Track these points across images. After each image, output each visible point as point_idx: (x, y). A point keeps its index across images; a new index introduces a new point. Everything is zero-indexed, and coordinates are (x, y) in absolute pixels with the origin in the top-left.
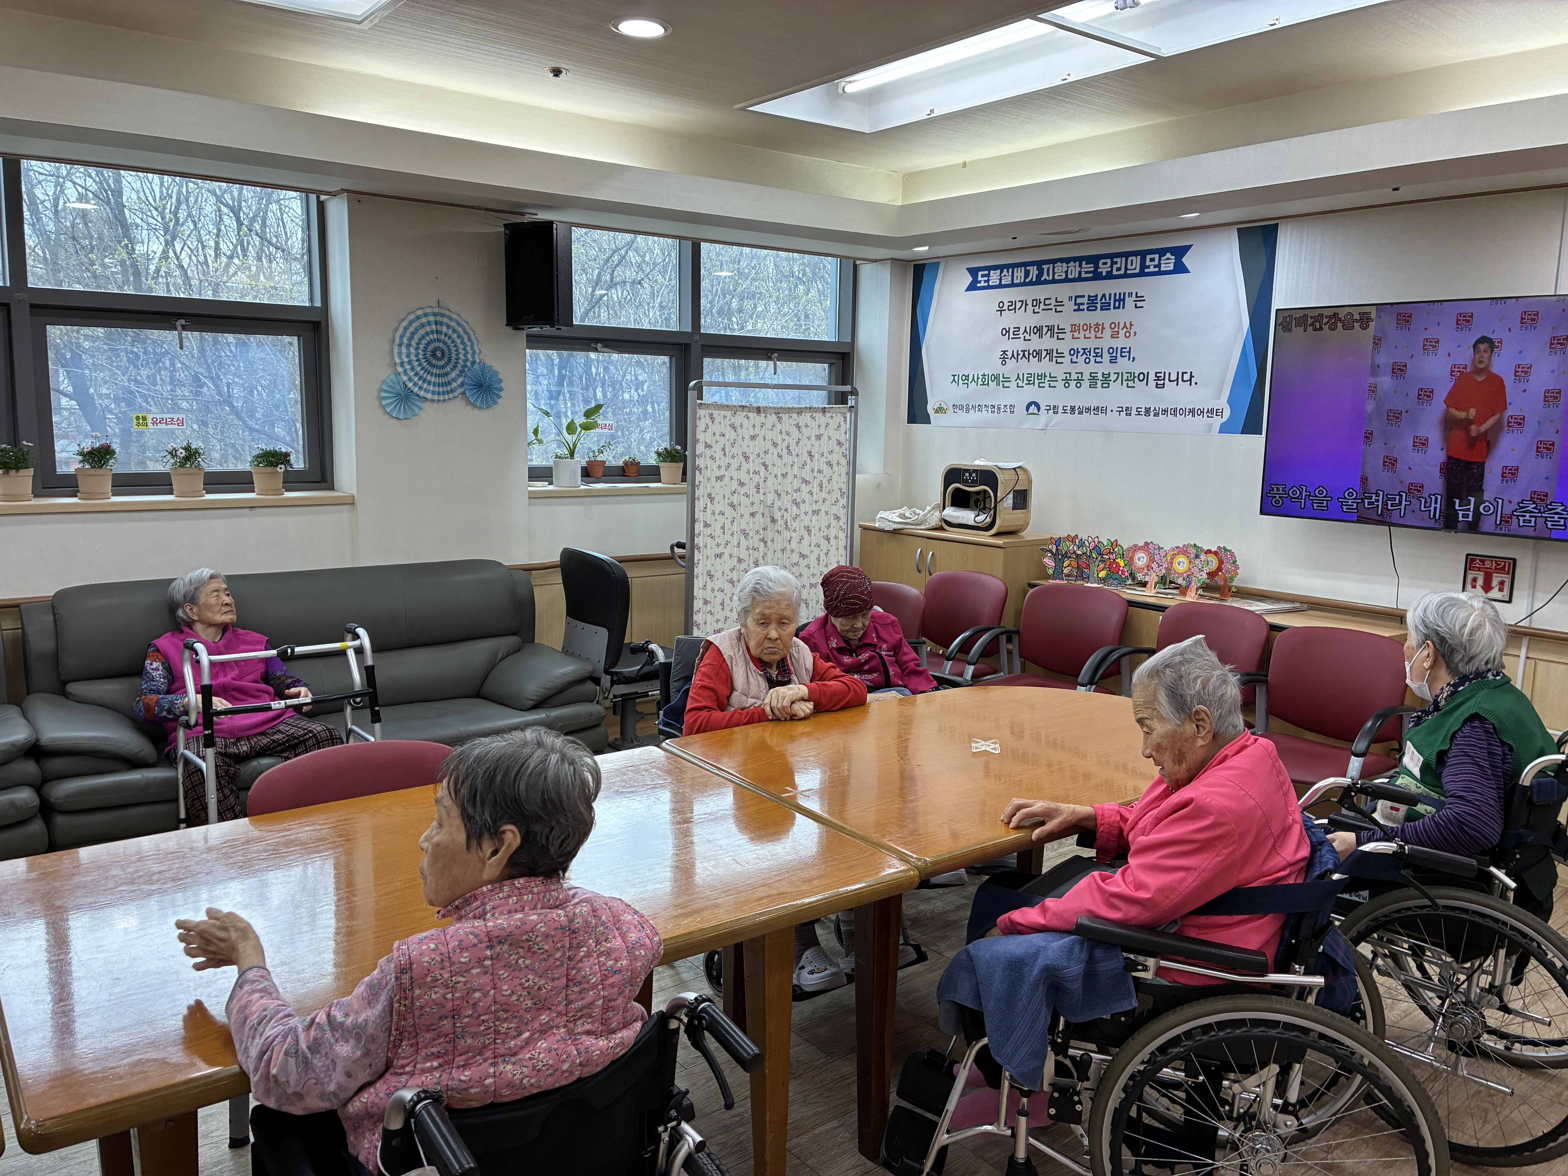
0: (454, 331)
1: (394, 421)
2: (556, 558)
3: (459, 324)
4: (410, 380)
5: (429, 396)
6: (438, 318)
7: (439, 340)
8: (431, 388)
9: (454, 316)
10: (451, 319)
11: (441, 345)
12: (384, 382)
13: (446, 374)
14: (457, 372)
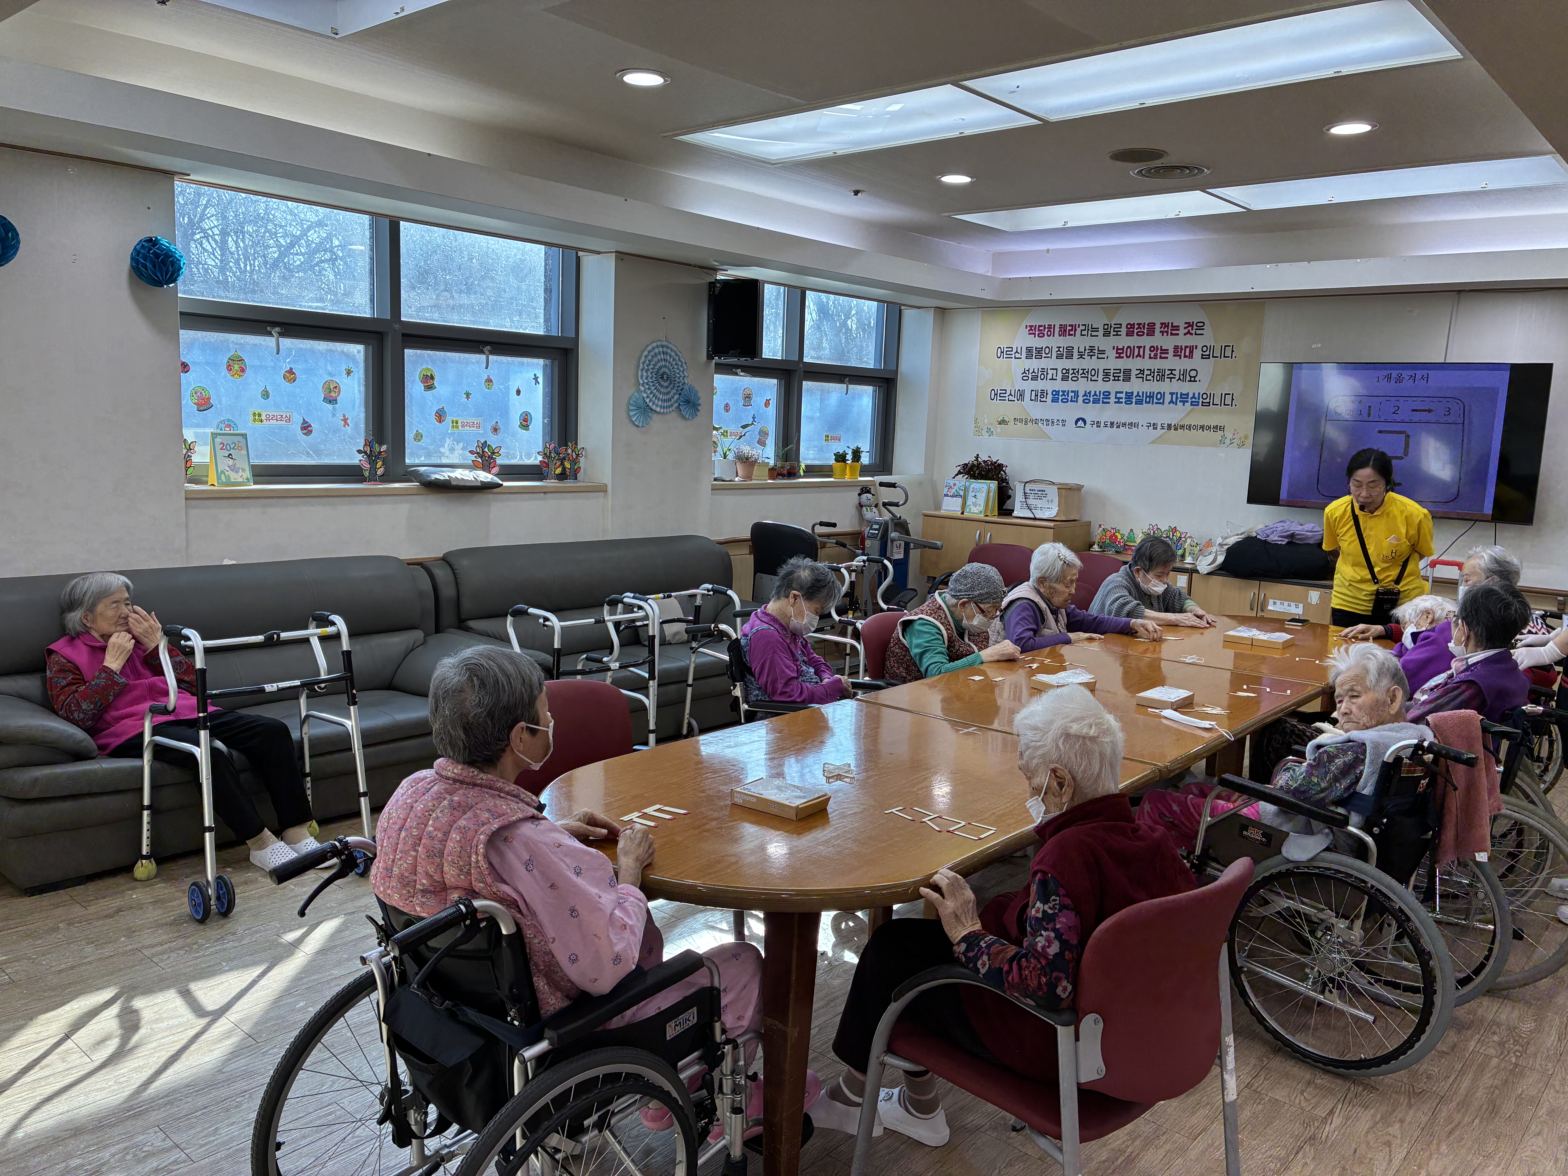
0: (674, 360)
1: (635, 428)
2: (747, 534)
3: (676, 354)
4: (647, 397)
5: (658, 409)
6: (665, 349)
7: (665, 366)
8: (660, 403)
9: (674, 348)
10: (672, 350)
11: (667, 370)
12: (630, 398)
13: (669, 393)
14: (674, 391)
